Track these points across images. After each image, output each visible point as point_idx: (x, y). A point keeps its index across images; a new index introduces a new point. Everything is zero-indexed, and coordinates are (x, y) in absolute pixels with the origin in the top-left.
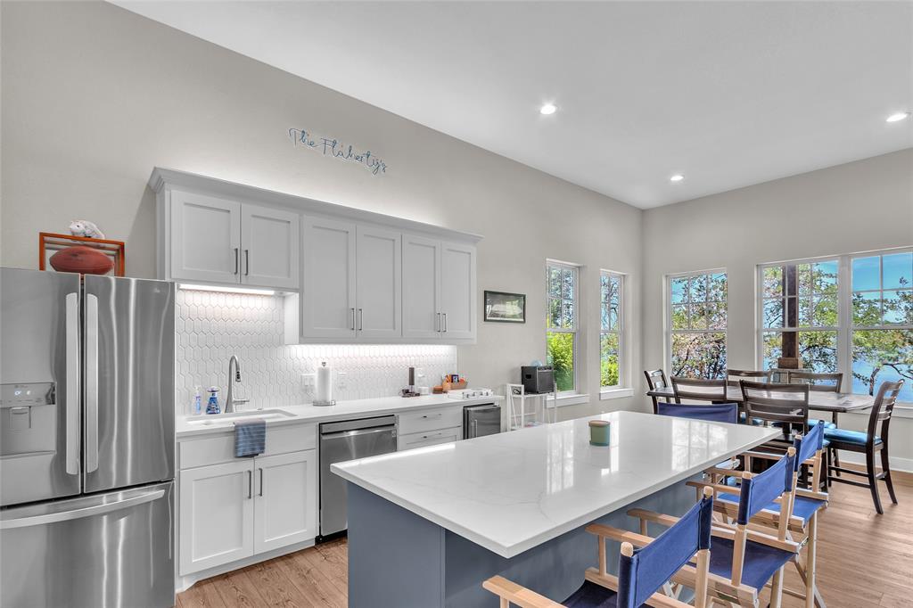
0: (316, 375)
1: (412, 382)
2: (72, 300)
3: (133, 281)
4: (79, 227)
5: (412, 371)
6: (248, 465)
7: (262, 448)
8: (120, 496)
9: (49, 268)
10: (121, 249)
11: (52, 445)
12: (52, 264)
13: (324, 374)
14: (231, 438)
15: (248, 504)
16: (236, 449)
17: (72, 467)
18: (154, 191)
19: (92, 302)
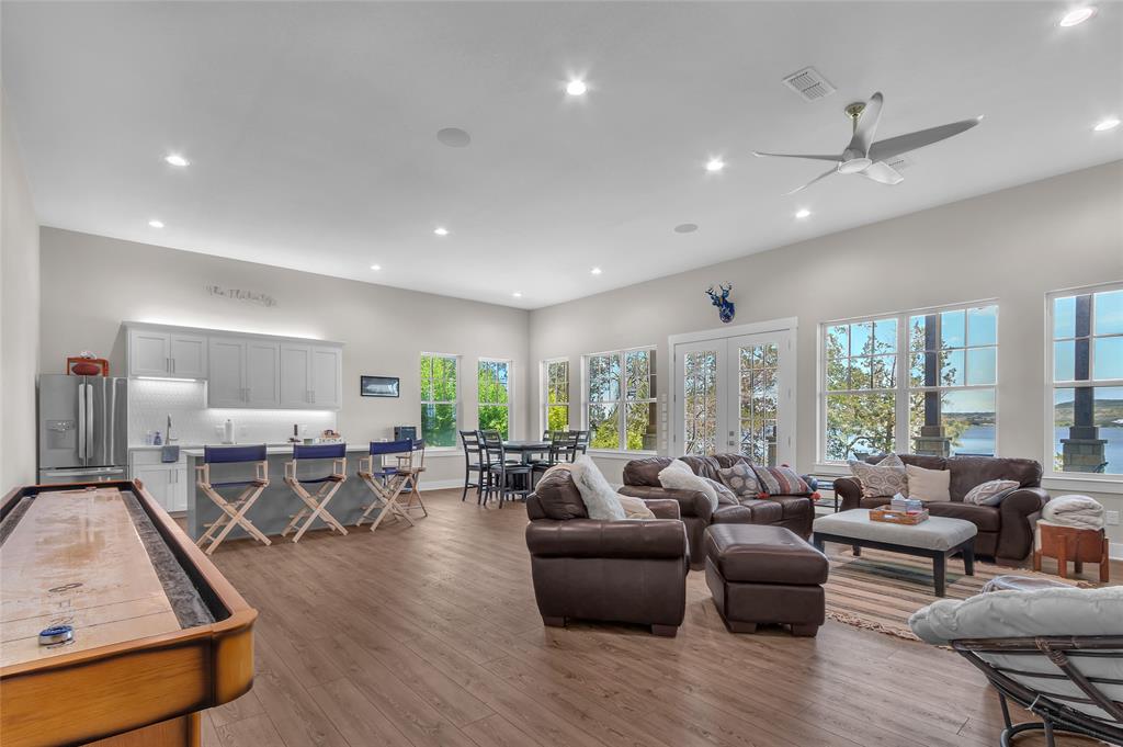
0: (224, 427)
1: (296, 434)
2: (82, 387)
3: (115, 379)
4: (84, 354)
5: (296, 426)
6: (169, 466)
7: (177, 459)
8: (108, 469)
9: (71, 372)
10: (104, 363)
11: (73, 445)
12: (73, 369)
13: (229, 426)
14: (160, 453)
15: (170, 487)
16: (162, 458)
17: (81, 455)
18: (123, 330)
19: (90, 387)
